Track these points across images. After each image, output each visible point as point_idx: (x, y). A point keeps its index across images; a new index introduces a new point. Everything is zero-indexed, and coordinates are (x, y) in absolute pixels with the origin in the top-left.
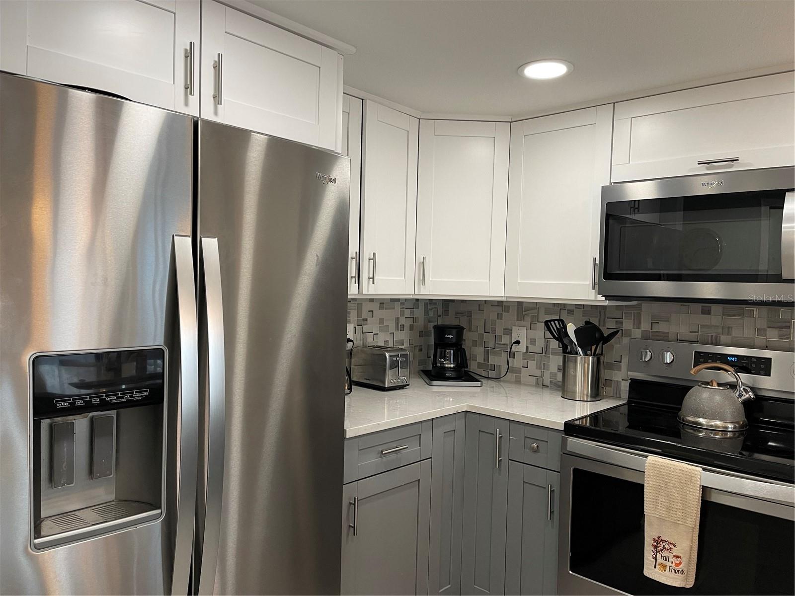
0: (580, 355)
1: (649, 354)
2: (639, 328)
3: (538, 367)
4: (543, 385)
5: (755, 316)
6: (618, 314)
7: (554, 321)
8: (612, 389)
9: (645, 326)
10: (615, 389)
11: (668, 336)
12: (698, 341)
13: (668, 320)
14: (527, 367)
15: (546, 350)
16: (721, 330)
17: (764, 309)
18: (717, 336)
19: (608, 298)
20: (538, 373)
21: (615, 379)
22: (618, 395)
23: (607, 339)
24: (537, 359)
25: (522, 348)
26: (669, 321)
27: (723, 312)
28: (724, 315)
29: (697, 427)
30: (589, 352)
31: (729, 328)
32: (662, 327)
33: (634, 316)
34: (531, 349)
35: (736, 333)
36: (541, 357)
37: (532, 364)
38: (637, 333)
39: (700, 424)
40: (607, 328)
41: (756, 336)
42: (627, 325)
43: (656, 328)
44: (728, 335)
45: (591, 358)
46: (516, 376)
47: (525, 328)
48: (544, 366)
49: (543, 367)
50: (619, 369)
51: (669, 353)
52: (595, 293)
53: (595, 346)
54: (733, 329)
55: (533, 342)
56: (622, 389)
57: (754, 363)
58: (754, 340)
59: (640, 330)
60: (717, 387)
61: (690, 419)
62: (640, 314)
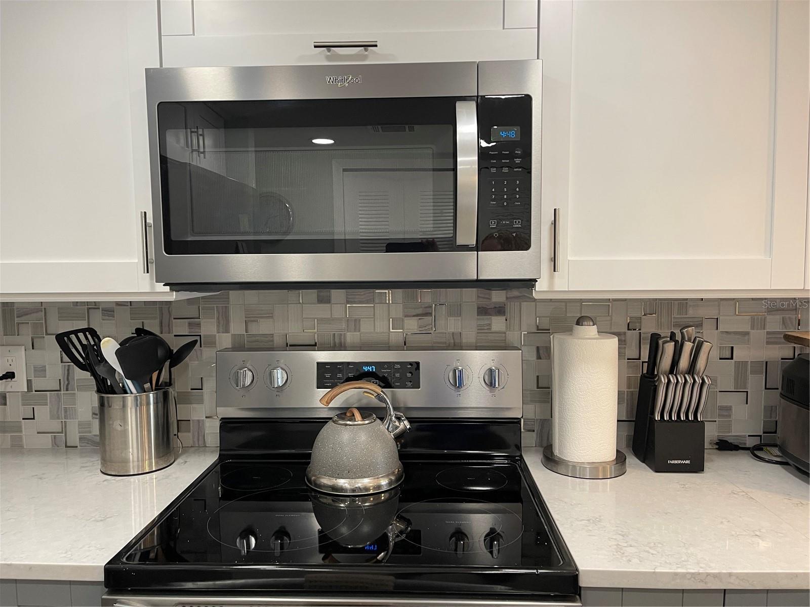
0: (132, 393)
1: (249, 374)
2: (227, 331)
3: (54, 416)
4: (66, 446)
5: (387, 302)
6: (192, 311)
7: (76, 332)
8: (190, 434)
9: (237, 327)
10: (196, 434)
11: (273, 341)
12: (315, 345)
13: (270, 315)
14: (34, 419)
15: (67, 384)
16: (344, 326)
17: (399, 292)
18: (341, 334)
19: (174, 287)
20: (56, 426)
21: (194, 417)
22: (201, 442)
23: (176, 358)
24: (50, 401)
25: (20, 384)
26: (272, 317)
27: (347, 298)
28: (348, 302)
29: (337, 494)
30: (147, 386)
31: (355, 320)
32: (263, 328)
33: (217, 310)
34: (38, 384)
35: (366, 327)
36: (59, 396)
37: (43, 412)
38: (225, 341)
39: (342, 489)
40: (175, 336)
41: (391, 330)
42: (208, 327)
43: (255, 329)
44: (355, 331)
45: (151, 395)
46: (11, 436)
47: (23, 347)
48: (66, 411)
49: (64, 414)
50: (201, 401)
51: (280, 371)
52: (151, 279)
53: (157, 372)
54: (362, 322)
55: (40, 371)
56: (207, 432)
57: (397, 370)
58: (389, 336)
59: (229, 335)
60: (360, 422)
61: (326, 481)
62: (227, 309)
